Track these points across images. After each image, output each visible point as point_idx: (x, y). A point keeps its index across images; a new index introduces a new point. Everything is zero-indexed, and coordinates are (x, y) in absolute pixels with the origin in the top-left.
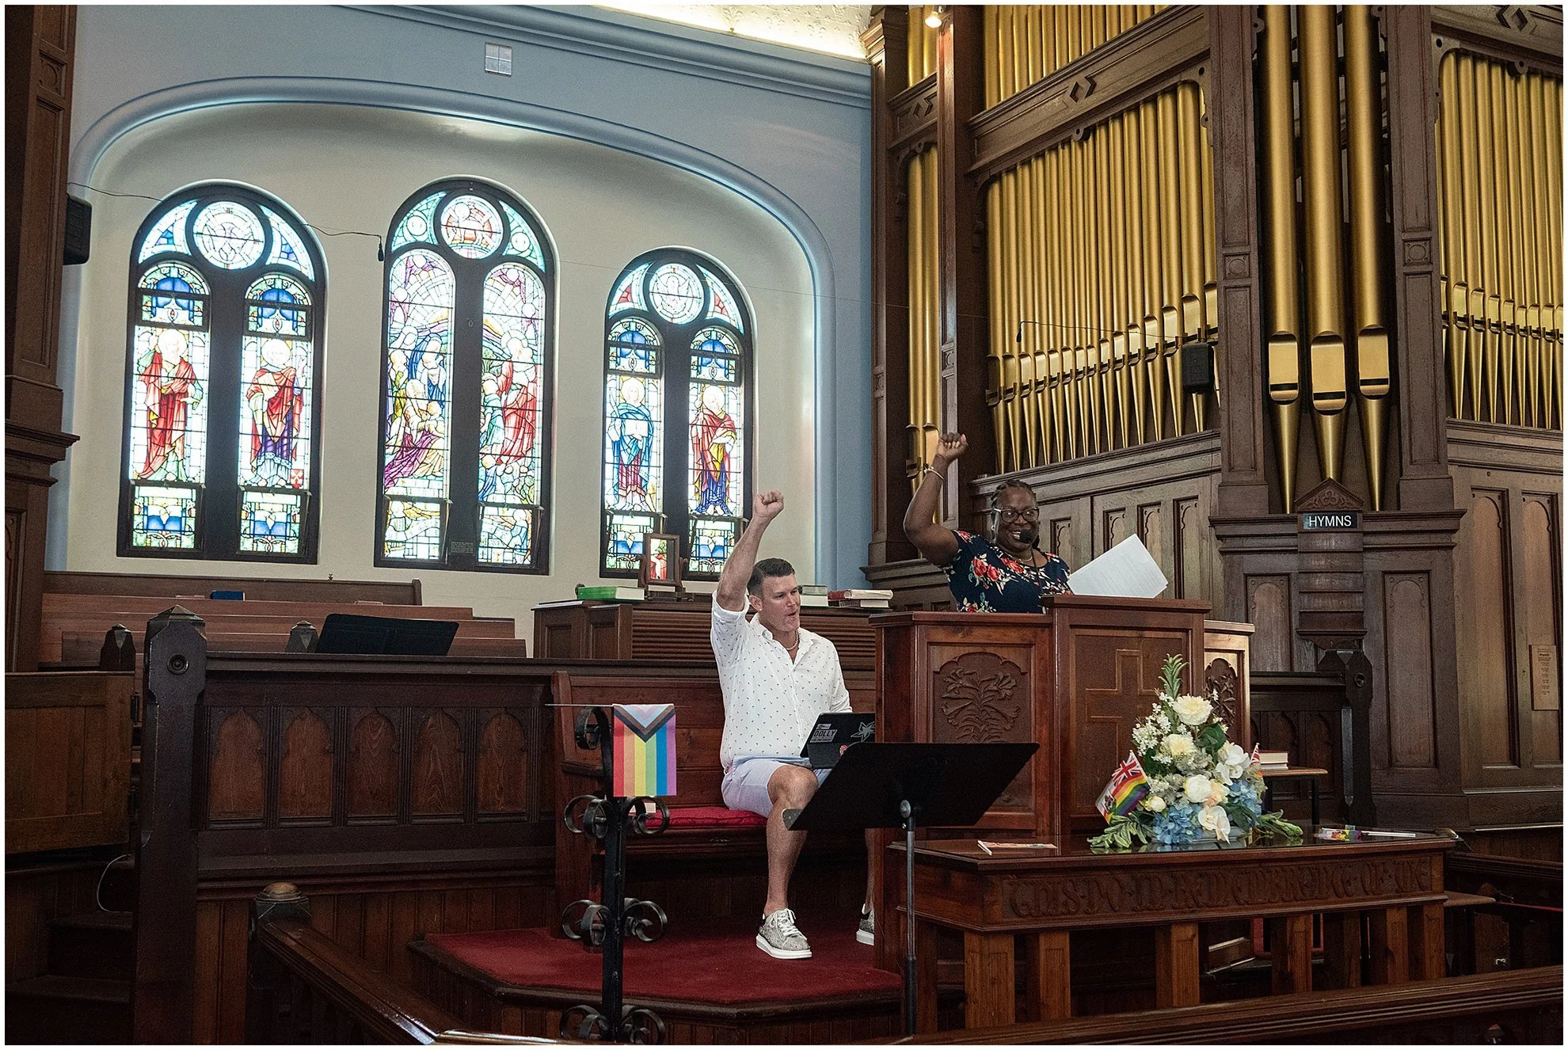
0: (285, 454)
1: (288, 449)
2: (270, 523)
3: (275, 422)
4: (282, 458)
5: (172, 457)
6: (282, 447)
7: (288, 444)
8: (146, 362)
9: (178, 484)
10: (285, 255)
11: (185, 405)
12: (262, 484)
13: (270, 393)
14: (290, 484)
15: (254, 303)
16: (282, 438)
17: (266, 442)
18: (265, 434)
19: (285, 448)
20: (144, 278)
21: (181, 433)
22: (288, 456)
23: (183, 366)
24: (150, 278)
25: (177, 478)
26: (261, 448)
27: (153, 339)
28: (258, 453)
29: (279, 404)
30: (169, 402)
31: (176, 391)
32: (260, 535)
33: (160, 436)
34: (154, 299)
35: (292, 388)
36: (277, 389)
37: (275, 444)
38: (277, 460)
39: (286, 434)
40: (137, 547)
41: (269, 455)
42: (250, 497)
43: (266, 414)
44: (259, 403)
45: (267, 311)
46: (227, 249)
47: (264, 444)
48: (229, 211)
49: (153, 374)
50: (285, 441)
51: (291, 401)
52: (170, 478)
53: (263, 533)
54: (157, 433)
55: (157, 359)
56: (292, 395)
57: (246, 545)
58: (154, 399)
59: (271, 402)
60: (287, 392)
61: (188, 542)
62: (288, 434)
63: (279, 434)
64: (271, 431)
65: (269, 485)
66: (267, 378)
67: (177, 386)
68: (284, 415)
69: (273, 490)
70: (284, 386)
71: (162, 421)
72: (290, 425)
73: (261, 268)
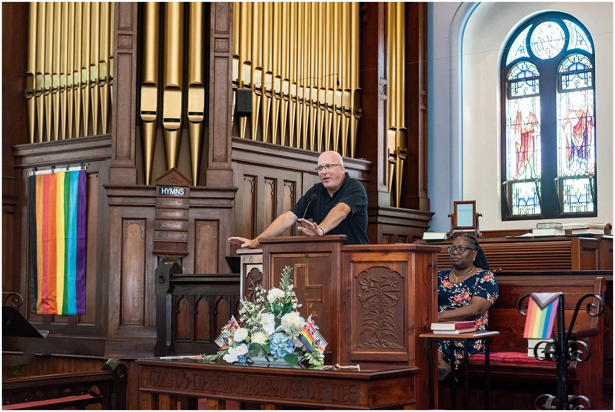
0: (584, 156)
1: (585, 153)
2: (578, 196)
3: (578, 138)
4: (583, 158)
5: (528, 166)
6: (582, 151)
7: (585, 150)
8: (514, 118)
9: (532, 180)
10: (579, 43)
11: (533, 137)
12: (573, 174)
13: (575, 122)
14: (588, 172)
15: (564, 74)
16: (582, 147)
17: (574, 150)
18: (573, 147)
19: (584, 152)
20: (511, 74)
21: (532, 152)
22: (586, 156)
23: (531, 116)
24: (514, 73)
25: (531, 177)
26: (571, 154)
27: (517, 105)
28: (570, 158)
29: (579, 129)
30: (525, 136)
31: (528, 131)
32: (573, 203)
33: (523, 155)
34: (516, 83)
35: (586, 117)
36: (578, 120)
37: (578, 151)
38: (580, 160)
39: (584, 145)
40: (515, 215)
41: (576, 157)
42: (567, 183)
43: (573, 135)
44: (569, 130)
45: (571, 77)
46: (550, 48)
47: (573, 152)
48: (549, 26)
49: (517, 124)
50: (584, 148)
51: (586, 125)
52: (529, 177)
53: (575, 202)
54: (521, 154)
55: (519, 116)
56: (586, 121)
57: (567, 209)
58: (519, 136)
59: (575, 127)
60: (584, 120)
61: (538, 211)
62: (585, 144)
63: (580, 145)
64: (576, 144)
65: (577, 175)
66: (573, 115)
67: (529, 128)
68: (582, 134)
69: (579, 177)
70: (582, 117)
71: (523, 148)
72: (586, 138)
73: (565, 54)
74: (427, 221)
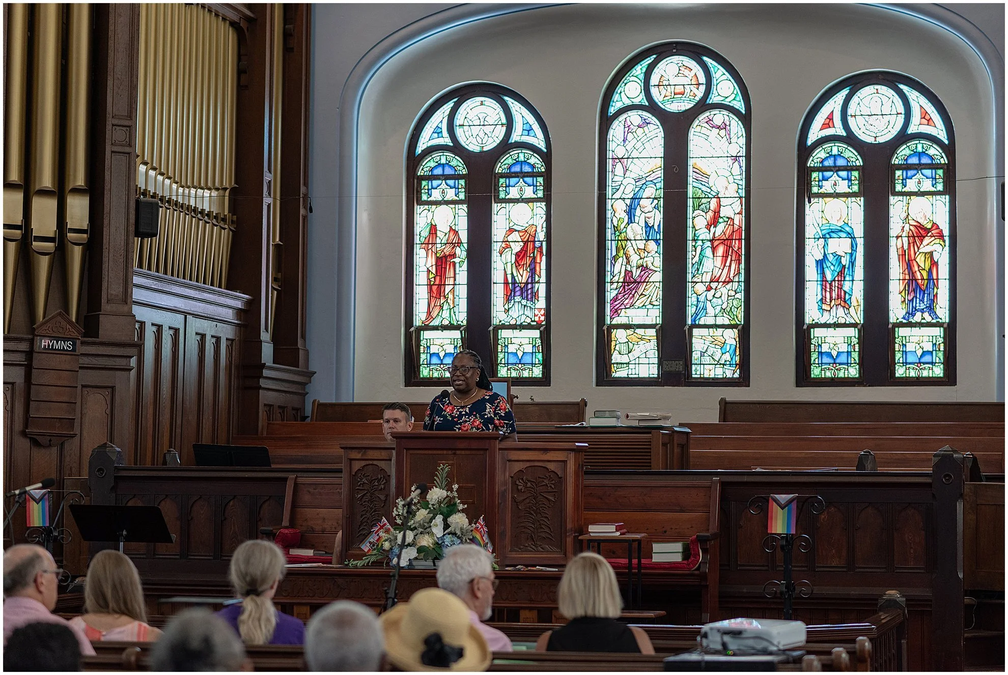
0: (529, 296)
1: (532, 292)
2: (520, 354)
3: (521, 271)
4: (528, 300)
5: (445, 307)
6: (527, 291)
7: (532, 288)
8: (425, 233)
9: (451, 327)
10: (526, 133)
11: (454, 263)
12: (513, 322)
13: (517, 248)
14: (534, 321)
15: (502, 176)
16: (527, 283)
17: (515, 288)
18: (514, 282)
19: (529, 292)
20: (422, 167)
21: (452, 286)
22: (532, 298)
23: (452, 234)
24: (427, 166)
25: (450, 322)
26: (511, 293)
27: (430, 215)
28: (508, 298)
29: (523, 257)
30: (443, 263)
31: (448, 253)
32: (512, 364)
33: (437, 290)
34: (430, 182)
35: (534, 242)
36: (522, 244)
37: (521, 289)
38: (524, 302)
39: (530, 281)
40: (423, 378)
41: (518, 299)
42: (504, 334)
43: (514, 265)
44: (510, 257)
45: (513, 181)
46: (482, 135)
47: (514, 290)
48: (482, 104)
49: (431, 242)
50: (530, 286)
51: (534, 253)
52: (446, 322)
53: (515, 362)
54: (434, 288)
55: (433, 229)
56: (534, 248)
57: (502, 372)
58: (432, 261)
59: (517, 255)
60: (530, 245)
62: (532, 280)
63: (524, 281)
64: (518, 279)
65: (518, 323)
66: (515, 236)
67: (448, 250)
68: (528, 265)
69: (522, 327)
70: (528, 241)
71: (438, 278)
72: (533, 272)
73: (505, 146)
74: (303, 384)
